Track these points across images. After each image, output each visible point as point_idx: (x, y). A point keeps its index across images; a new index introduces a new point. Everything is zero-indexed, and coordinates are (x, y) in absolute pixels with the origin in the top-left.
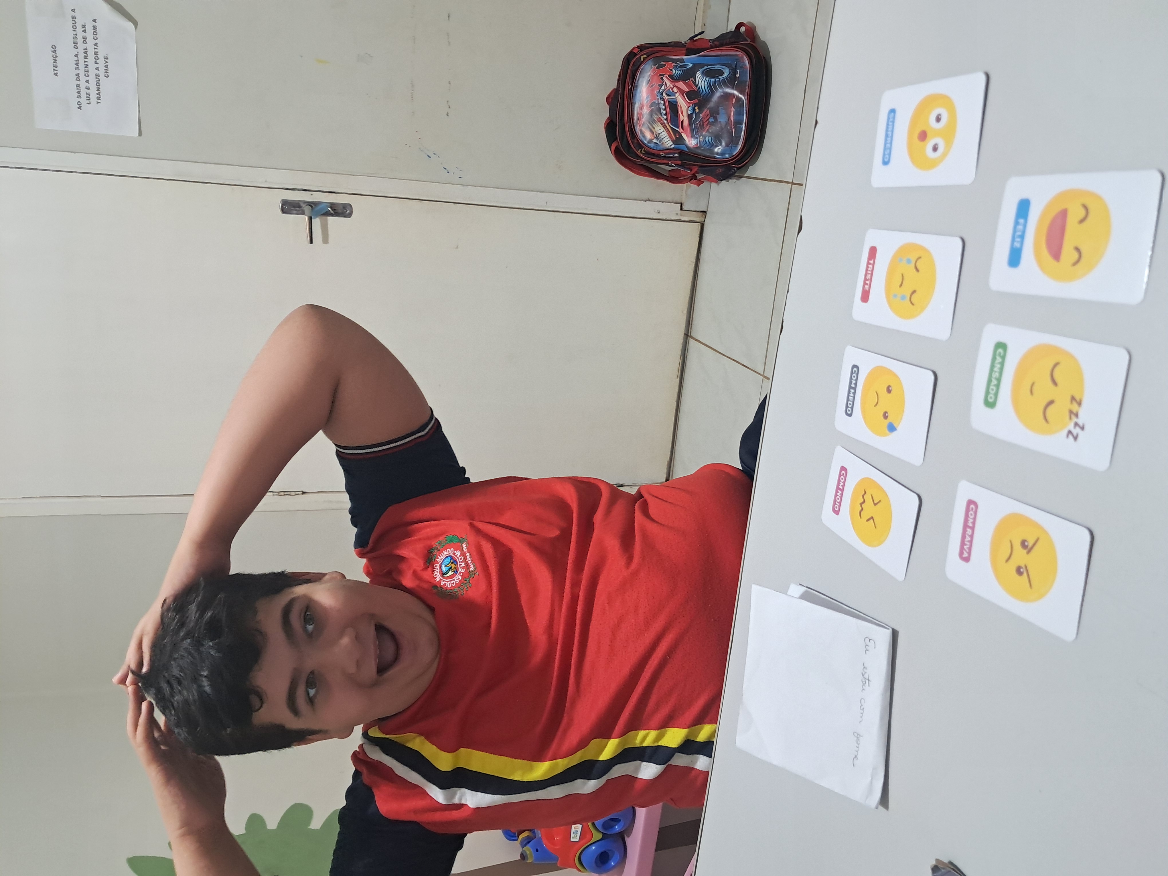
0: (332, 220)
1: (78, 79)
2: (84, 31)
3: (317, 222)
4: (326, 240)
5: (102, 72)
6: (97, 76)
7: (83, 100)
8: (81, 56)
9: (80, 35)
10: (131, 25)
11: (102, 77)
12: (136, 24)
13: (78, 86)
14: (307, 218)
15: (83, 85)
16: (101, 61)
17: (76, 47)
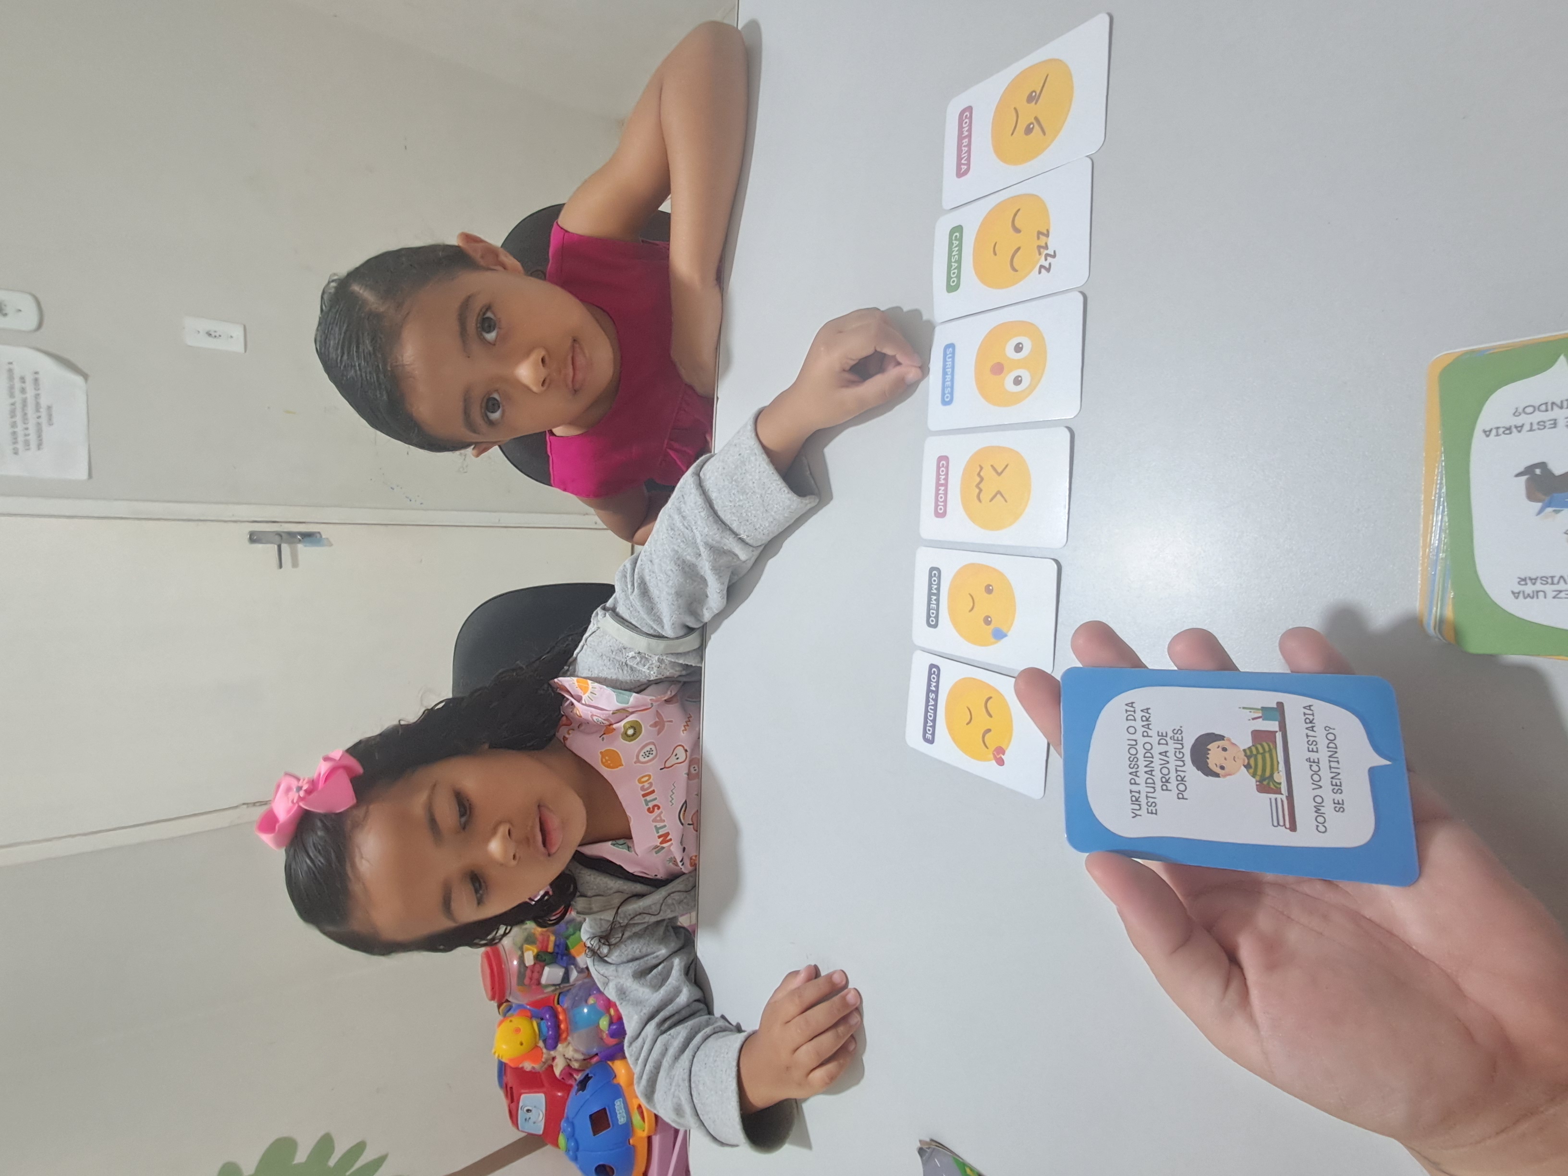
0: (302, 549)
1: (14, 425)
2: (24, 382)
3: (285, 548)
4: (295, 564)
5: (44, 420)
6: (39, 424)
7: (20, 446)
8: (19, 406)
9: (18, 385)
10: (79, 379)
11: (45, 427)
12: (85, 376)
13: (14, 433)
14: (276, 546)
15: (20, 429)
16: (43, 412)
17: (12, 395)
